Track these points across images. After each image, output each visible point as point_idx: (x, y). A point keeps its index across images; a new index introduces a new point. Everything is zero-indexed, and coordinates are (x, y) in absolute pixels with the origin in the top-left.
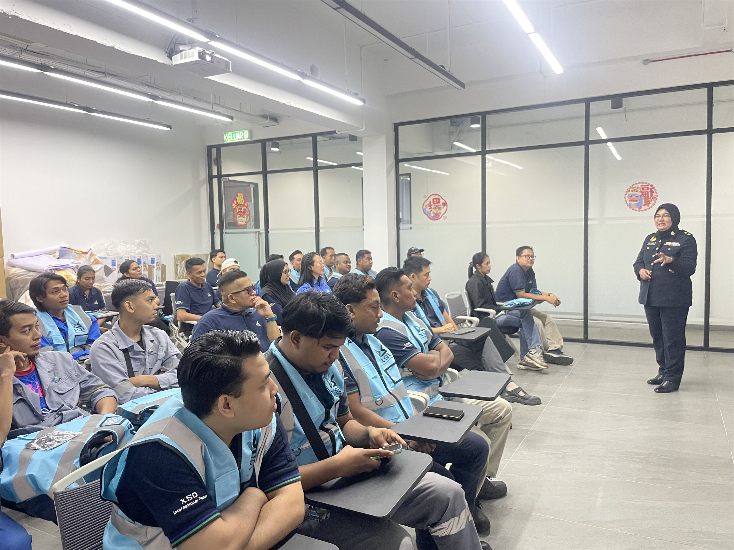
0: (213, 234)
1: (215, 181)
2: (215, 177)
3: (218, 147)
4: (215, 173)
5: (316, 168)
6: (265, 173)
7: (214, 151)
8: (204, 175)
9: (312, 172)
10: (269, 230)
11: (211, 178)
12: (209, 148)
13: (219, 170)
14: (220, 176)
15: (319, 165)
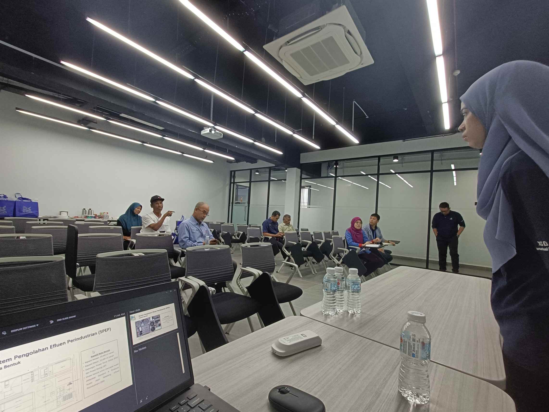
0: (229, 206)
1: (232, 184)
2: (232, 183)
3: (235, 171)
4: (232, 182)
5: (269, 181)
6: (250, 182)
7: (233, 173)
8: (228, 182)
9: (268, 182)
10: (250, 205)
11: (231, 183)
12: (231, 172)
13: (234, 180)
14: (234, 183)
15: (271, 179)
